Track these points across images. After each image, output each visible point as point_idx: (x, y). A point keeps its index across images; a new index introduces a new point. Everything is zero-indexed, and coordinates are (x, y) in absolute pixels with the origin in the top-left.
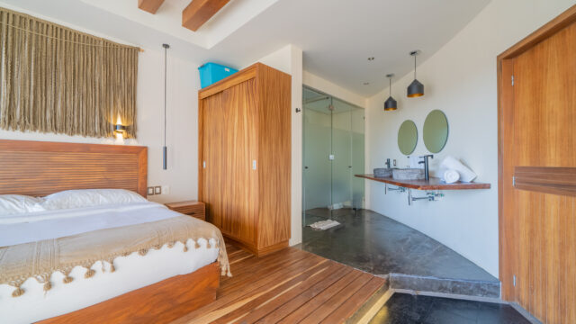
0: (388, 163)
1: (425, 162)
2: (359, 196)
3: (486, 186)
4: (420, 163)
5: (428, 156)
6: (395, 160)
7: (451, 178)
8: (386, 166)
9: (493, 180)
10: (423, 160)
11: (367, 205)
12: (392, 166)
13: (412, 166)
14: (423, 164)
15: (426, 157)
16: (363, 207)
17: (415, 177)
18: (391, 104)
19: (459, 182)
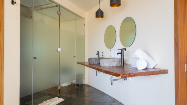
0: (98, 54)
1: (122, 53)
2: (80, 77)
3: (165, 72)
4: (118, 54)
5: (123, 49)
6: (102, 52)
7: (141, 66)
8: (97, 56)
9: (171, 67)
10: (120, 51)
11: (86, 82)
12: (101, 56)
13: (113, 56)
14: (120, 55)
15: (122, 50)
16: (84, 83)
17: (115, 64)
18: (100, 14)
19: (146, 69)
